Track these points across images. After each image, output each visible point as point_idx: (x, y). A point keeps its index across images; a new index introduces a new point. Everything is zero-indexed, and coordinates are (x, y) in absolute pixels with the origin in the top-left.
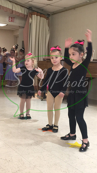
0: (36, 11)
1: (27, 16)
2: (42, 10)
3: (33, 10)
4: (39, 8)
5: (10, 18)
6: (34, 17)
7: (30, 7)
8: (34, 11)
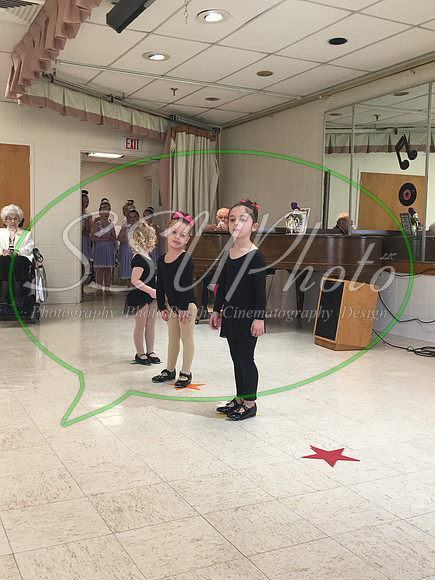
0: (185, 124)
1: (165, 134)
2: (201, 120)
3: (178, 122)
4: (192, 117)
5: (129, 141)
6: (182, 136)
7: (171, 116)
8: (182, 123)
